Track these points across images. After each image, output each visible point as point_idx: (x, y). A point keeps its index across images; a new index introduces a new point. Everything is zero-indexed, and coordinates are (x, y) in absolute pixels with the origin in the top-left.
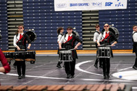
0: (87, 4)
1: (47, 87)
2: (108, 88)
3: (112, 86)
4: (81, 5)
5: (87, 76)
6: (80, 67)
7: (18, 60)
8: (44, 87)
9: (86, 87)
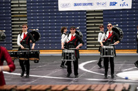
0: (91, 4)
1: (51, 87)
2: (112, 88)
3: (116, 86)
4: (85, 4)
5: (91, 76)
6: (85, 66)
7: (23, 59)
8: (48, 86)
9: (90, 87)
